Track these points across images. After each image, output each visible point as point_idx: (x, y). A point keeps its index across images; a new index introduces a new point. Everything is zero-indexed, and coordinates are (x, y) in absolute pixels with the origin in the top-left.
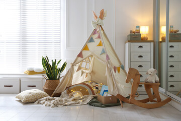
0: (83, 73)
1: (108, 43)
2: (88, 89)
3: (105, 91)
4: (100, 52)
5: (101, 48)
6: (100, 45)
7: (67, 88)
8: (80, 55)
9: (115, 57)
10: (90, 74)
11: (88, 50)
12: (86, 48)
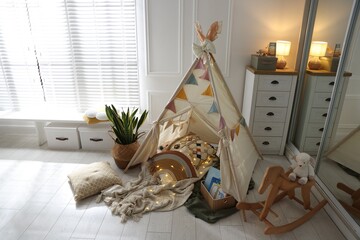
1: (223, 85)
2: (184, 168)
3: (215, 180)
4: (208, 107)
5: (210, 100)
6: (207, 93)
7: (149, 159)
8: (171, 106)
9: (232, 107)
11: (186, 99)
12: (181, 94)
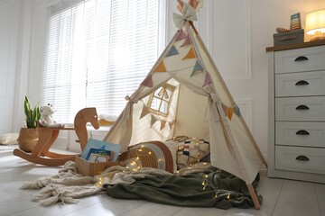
0: (153, 121)
5: (192, 62)
8: (148, 82)
10: (170, 125)
11: (165, 71)
12: (159, 67)
